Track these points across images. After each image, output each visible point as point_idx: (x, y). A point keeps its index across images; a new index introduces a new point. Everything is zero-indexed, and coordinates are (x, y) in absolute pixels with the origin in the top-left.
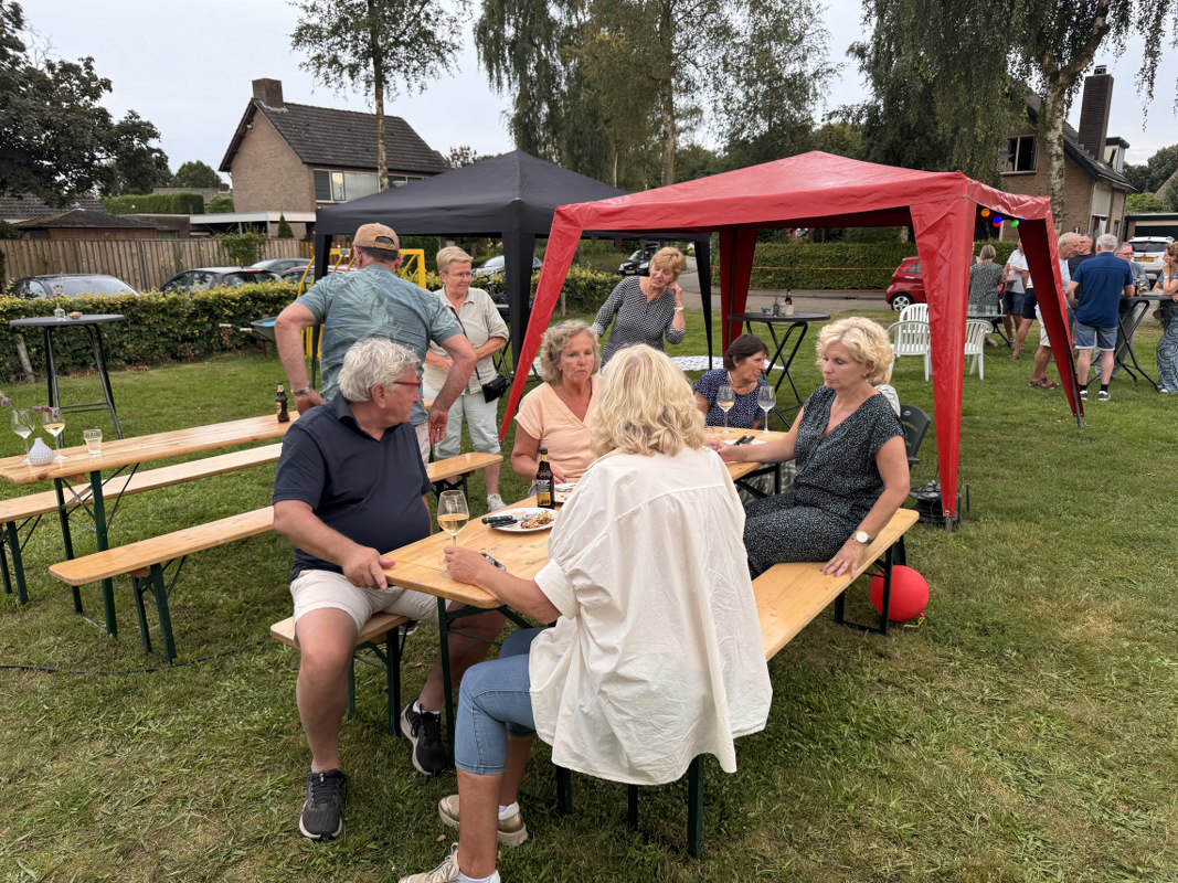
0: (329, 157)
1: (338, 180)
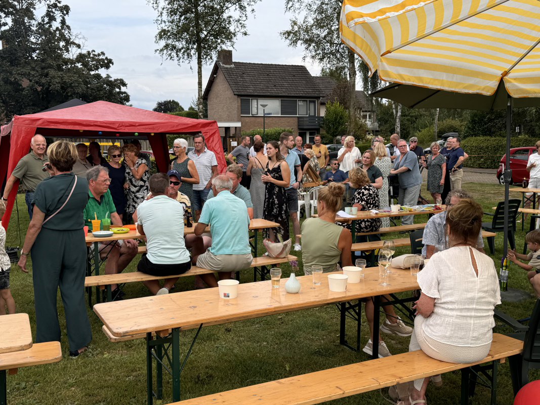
0: (250, 91)
1: (254, 103)
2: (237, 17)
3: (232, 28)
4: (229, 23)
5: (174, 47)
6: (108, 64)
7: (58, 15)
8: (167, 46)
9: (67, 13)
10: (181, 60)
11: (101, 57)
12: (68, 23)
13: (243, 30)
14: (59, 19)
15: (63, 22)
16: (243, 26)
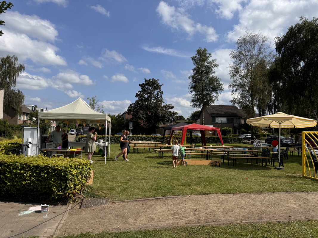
0: (216, 115)
1: (217, 119)
2: (215, 96)
3: (214, 99)
4: (213, 97)
5: (196, 104)
6: (172, 108)
7: (160, 94)
8: (194, 104)
9: (162, 94)
10: (198, 108)
11: (171, 106)
12: (162, 96)
13: (217, 99)
14: (160, 95)
15: (161, 96)
16: (217, 98)
